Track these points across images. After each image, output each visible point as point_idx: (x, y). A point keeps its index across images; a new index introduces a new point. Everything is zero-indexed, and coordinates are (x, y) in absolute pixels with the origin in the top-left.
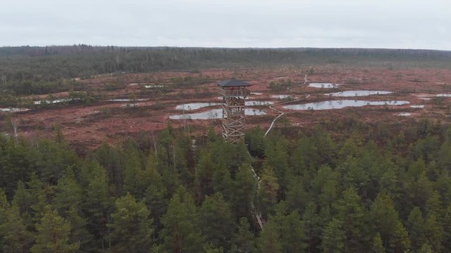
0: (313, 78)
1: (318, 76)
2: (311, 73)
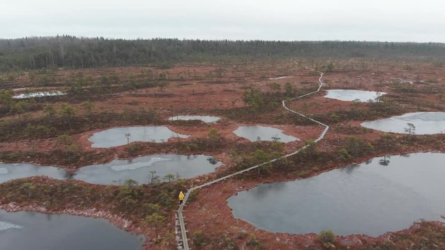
0: (334, 79)
1: (340, 76)
2: (330, 71)
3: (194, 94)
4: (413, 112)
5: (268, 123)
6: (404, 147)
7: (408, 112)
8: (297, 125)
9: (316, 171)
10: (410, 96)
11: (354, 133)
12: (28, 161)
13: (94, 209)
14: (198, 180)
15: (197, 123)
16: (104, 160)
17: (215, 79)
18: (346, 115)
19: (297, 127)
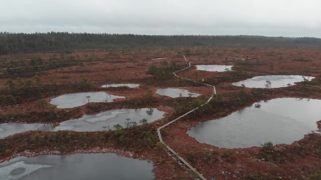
0: (195, 59)
1: (197, 57)
3: (106, 70)
4: (258, 76)
5: (174, 86)
6: (268, 95)
7: (255, 76)
8: (194, 86)
9: (228, 112)
10: (249, 67)
11: (233, 89)
12: (13, 121)
13: (98, 148)
14: (158, 123)
15: (126, 88)
16: (77, 116)
17: (115, 60)
18: (220, 79)
19: (195, 88)
